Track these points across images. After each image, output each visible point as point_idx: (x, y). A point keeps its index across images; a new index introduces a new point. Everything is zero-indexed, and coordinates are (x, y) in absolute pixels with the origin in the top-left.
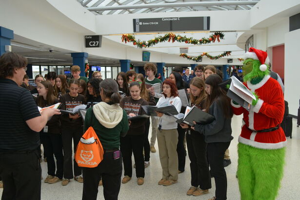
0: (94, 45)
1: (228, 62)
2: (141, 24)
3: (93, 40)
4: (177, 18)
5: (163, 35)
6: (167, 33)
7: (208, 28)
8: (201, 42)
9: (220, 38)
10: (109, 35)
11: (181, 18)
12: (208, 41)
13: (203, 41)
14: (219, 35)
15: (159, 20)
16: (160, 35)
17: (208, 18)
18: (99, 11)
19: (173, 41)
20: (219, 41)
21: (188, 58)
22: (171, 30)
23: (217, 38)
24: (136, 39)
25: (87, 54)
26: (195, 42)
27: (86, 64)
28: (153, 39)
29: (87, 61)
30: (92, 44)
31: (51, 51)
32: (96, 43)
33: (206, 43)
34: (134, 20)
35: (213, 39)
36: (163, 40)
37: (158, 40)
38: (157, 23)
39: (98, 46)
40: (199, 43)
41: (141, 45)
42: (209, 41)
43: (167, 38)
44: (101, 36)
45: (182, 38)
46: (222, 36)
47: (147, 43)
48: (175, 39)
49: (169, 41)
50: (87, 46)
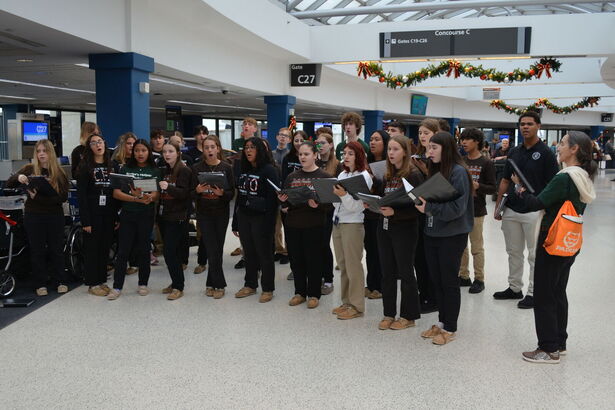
0: (306, 82)
1: (603, 121)
2: (394, 42)
3: (305, 73)
4: (465, 30)
5: (437, 62)
6: (445, 60)
7: (527, 50)
8: (512, 78)
9: (551, 70)
10: (333, 63)
11: (472, 31)
12: (526, 76)
13: (517, 76)
14: (550, 64)
15: (429, 34)
16: (431, 63)
17: (528, 31)
18: (321, 19)
19: (457, 75)
20: (549, 76)
21: (507, 110)
22: (452, 53)
23: (544, 71)
24: (385, 72)
25: (294, 98)
26: (499, 78)
27: (292, 116)
28: (418, 72)
29: (292, 112)
30: (303, 79)
31: (224, 92)
32: (310, 78)
33: (522, 80)
34: (382, 35)
35: (536, 72)
36: (436, 72)
37: (427, 74)
38: (425, 41)
39: (314, 84)
40: (507, 79)
41: (394, 83)
42: (528, 77)
43: (444, 69)
44: (320, 65)
45: (474, 69)
46: (555, 65)
47: (405, 78)
48: (459, 71)
49: (448, 75)
50: (294, 83)
